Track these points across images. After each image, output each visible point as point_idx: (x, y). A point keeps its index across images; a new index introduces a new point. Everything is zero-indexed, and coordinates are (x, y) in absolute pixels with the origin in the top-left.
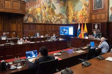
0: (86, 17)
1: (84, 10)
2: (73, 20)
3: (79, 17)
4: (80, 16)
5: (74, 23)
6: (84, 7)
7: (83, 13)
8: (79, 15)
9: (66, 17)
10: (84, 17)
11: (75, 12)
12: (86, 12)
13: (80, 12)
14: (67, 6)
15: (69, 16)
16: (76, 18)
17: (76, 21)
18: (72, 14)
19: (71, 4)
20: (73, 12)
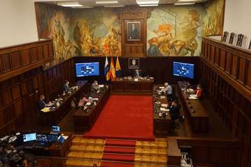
0: (115, 48)
1: (112, 38)
2: (92, 51)
3: (103, 47)
4: (105, 46)
5: (94, 55)
6: (110, 33)
7: (110, 42)
8: (103, 44)
9: (74, 44)
10: (111, 47)
11: (94, 38)
12: (115, 40)
13: (105, 39)
14: (75, 25)
15: (82, 43)
16: (97, 48)
17: (97, 52)
18: (89, 41)
19: (86, 25)
20: (89, 37)
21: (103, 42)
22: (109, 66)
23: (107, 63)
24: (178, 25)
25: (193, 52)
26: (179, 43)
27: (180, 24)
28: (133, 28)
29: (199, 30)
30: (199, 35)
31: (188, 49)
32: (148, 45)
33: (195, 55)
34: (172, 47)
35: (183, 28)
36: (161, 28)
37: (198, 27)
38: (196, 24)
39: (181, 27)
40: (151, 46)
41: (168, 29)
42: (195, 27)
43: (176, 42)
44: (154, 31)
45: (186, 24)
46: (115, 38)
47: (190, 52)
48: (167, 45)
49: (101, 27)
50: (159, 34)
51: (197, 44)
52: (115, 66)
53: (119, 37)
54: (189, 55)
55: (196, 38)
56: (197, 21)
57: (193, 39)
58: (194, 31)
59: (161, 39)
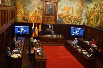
0: (38, 18)
1: (37, 12)
2: (23, 19)
3: (31, 17)
4: (33, 16)
5: (25, 22)
6: (36, 9)
7: (35, 14)
8: (31, 15)
10: (36, 17)
11: (26, 11)
12: (38, 13)
13: (33, 12)
15: (18, 13)
16: (27, 17)
17: (27, 20)
18: (22, 13)
19: (21, 3)
20: (23, 10)
21: (31, 14)
22: (34, 28)
23: (33, 27)
24: (74, 8)
25: (80, 22)
26: (73, 17)
27: (75, 7)
28: (50, 7)
29: (84, 11)
30: (84, 14)
31: (78, 21)
32: (58, 17)
33: (81, 24)
34: (70, 19)
35: (76, 10)
36: (65, 8)
37: (83, 9)
38: (83, 8)
39: (75, 9)
40: (59, 18)
41: (69, 9)
42: (82, 9)
43: (72, 16)
44: (62, 10)
45: (78, 7)
46: (39, 12)
47: (79, 23)
48: (67, 18)
49: (31, 5)
50: (64, 12)
51: (82, 19)
52: (38, 29)
53: (41, 12)
54: (78, 24)
55: (82, 15)
56: (83, 6)
57: (81, 16)
58: (81, 11)
59: (64, 15)
